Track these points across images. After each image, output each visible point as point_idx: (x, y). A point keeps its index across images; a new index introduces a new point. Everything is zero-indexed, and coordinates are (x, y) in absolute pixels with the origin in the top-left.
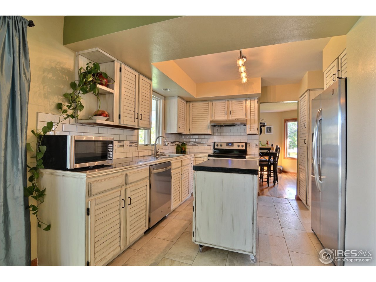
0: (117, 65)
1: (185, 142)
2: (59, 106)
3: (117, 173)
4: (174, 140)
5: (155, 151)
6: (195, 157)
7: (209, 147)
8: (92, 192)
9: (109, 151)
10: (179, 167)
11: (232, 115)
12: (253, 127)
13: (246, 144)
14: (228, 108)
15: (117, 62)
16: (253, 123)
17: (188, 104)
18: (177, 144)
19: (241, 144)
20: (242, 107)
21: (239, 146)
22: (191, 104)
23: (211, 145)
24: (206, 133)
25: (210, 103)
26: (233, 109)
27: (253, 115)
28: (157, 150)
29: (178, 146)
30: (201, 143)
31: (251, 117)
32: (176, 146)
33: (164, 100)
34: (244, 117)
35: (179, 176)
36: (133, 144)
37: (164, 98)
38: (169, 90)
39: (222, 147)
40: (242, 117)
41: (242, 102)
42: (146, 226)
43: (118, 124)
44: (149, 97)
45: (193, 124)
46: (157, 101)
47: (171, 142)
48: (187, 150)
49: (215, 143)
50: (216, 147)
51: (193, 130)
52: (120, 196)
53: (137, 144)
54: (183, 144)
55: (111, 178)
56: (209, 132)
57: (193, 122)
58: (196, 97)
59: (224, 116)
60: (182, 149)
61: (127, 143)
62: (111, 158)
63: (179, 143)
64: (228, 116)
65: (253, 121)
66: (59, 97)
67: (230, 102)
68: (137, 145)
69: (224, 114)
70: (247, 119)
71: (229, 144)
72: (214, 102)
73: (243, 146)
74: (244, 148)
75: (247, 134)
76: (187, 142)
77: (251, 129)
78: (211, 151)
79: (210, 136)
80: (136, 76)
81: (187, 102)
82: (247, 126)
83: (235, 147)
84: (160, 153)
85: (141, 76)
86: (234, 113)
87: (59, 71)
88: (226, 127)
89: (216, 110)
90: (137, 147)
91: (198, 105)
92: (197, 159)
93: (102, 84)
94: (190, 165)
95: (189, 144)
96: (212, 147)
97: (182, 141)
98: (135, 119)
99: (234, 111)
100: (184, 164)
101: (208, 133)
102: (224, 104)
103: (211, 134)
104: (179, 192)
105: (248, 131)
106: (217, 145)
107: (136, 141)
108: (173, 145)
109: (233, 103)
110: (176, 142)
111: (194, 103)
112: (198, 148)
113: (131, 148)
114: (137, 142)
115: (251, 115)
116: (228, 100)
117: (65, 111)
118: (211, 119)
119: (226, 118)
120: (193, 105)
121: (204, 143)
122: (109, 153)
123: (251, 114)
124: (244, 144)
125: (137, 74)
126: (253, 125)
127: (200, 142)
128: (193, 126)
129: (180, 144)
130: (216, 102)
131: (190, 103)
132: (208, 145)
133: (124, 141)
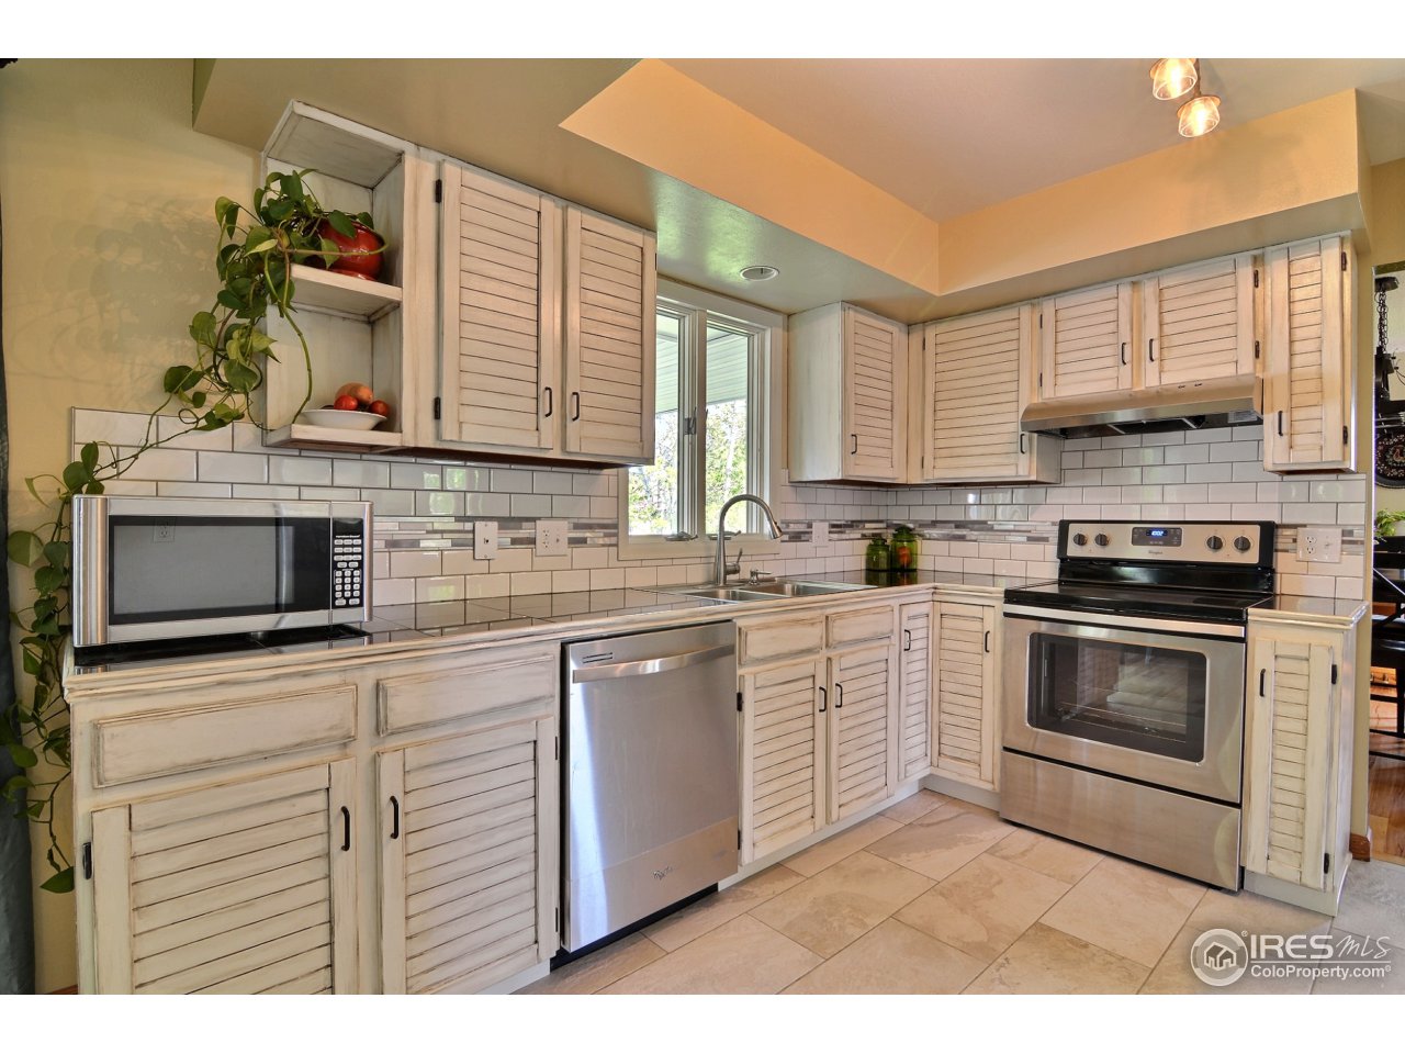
0: (418, 172)
1: (911, 526)
2: (177, 381)
3: (306, 674)
4: (851, 514)
5: (716, 565)
6: (937, 598)
7: (1039, 547)
8: (107, 766)
9: (339, 565)
10: (809, 651)
11: (1161, 366)
12: (1316, 426)
13: (1269, 531)
14: (1137, 323)
15: (418, 156)
16: (1313, 399)
17: (916, 338)
18: (874, 535)
19: (1229, 535)
20: (1228, 306)
21: (1216, 544)
22: (931, 333)
23: (1045, 540)
24: (1008, 473)
25: (1026, 312)
26: (1167, 330)
27: (1311, 345)
28: (731, 562)
29: (877, 541)
30: (991, 529)
31: (1298, 360)
32: (868, 542)
33: (780, 332)
34: (1247, 365)
35: (808, 695)
36: (588, 535)
37: (780, 319)
38: (775, 273)
39: (1107, 548)
40: (1229, 370)
41: (1229, 280)
42: (536, 942)
43: (428, 442)
44: (636, 309)
45: (940, 434)
46: (749, 336)
47: (834, 526)
48: (923, 563)
49: (1064, 526)
50: (1074, 550)
51: (940, 463)
52: (328, 789)
53: (616, 535)
54: (904, 532)
55: (256, 700)
56: (1025, 467)
57: (940, 424)
58: (937, 294)
59: (1111, 373)
60: (893, 557)
61: (552, 533)
62: (352, 597)
63: (888, 527)
64: (1137, 373)
65: (1312, 386)
66: (179, 342)
67: (1149, 289)
68: (613, 540)
69: (1109, 362)
70: (1266, 376)
71: (1149, 531)
72: (1048, 308)
73: (1243, 545)
74: (1252, 557)
75: (1271, 468)
76: (924, 525)
77: (1298, 439)
78: (1043, 571)
79: (1041, 491)
80: (539, 213)
81: (910, 325)
82: (1270, 419)
83: (1192, 549)
84: (753, 574)
85: (574, 214)
86: (1176, 352)
87: (175, 238)
88: (1132, 440)
89: (1061, 348)
90: (616, 545)
91: (965, 334)
92: (946, 608)
93: (315, 262)
94: (895, 639)
95: (935, 532)
96: (1052, 549)
97: (899, 516)
98: (541, 414)
99: (1177, 340)
100: (841, 631)
101: (1021, 473)
102: (1111, 305)
103: (1033, 478)
104: (807, 774)
105: (1275, 452)
106: (1081, 540)
107: (609, 522)
108: (844, 536)
109: (1167, 294)
110: (867, 525)
111: (944, 327)
112: (973, 555)
113: (578, 551)
114: (614, 527)
115: (1298, 347)
116: (1134, 283)
117: (199, 400)
118: (1036, 400)
119: (1125, 384)
120: (941, 339)
121: (1012, 527)
122: (339, 573)
123: (1291, 342)
124: (1254, 535)
125: (550, 207)
126: (1315, 412)
127: (985, 522)
128: (941, 444)
129: (889, 536)
130: (1063, 302)
131: (924, 330)
132: (1030, 539)
133: (539, 519)
